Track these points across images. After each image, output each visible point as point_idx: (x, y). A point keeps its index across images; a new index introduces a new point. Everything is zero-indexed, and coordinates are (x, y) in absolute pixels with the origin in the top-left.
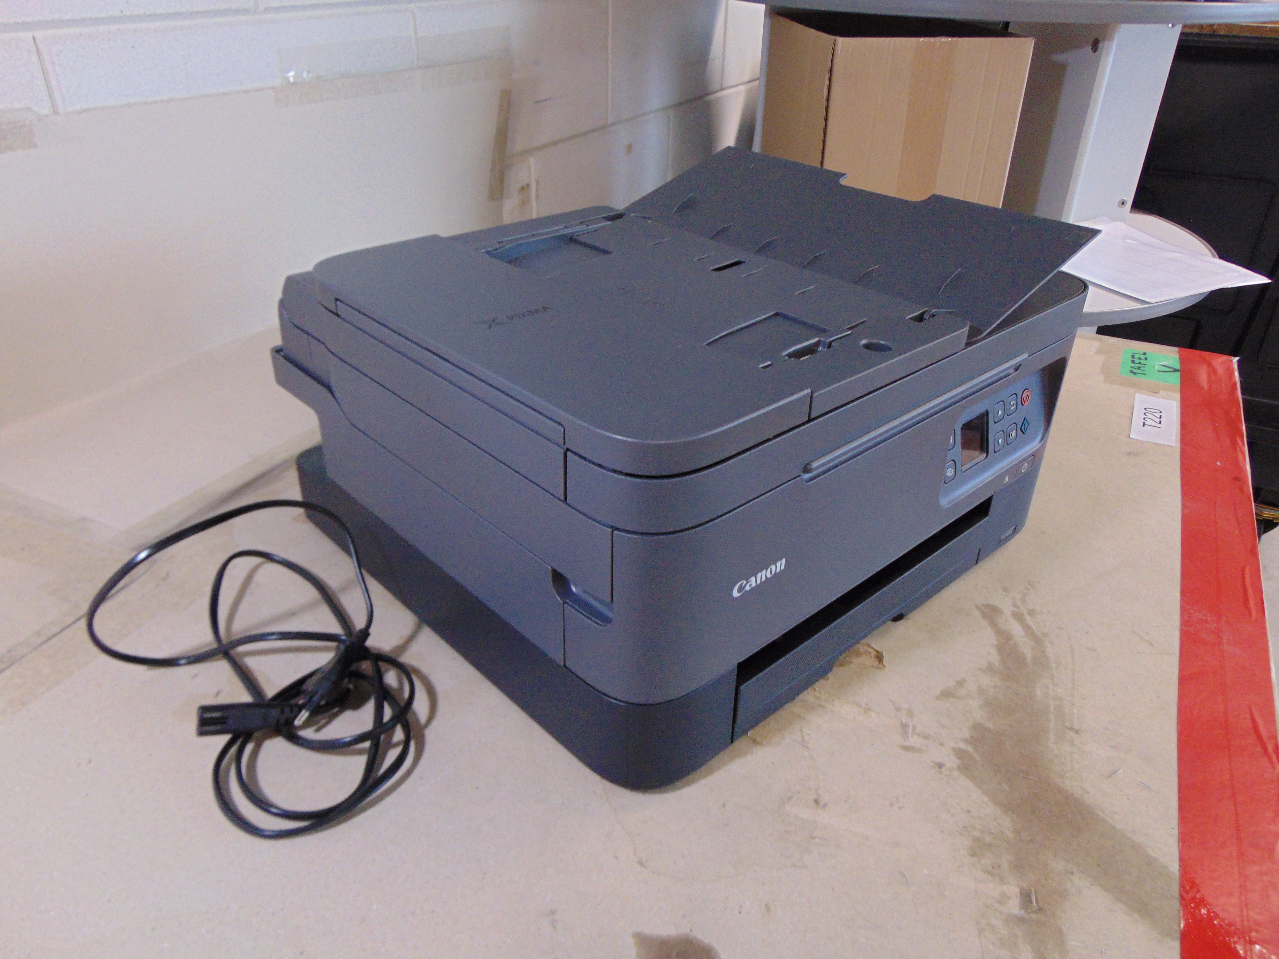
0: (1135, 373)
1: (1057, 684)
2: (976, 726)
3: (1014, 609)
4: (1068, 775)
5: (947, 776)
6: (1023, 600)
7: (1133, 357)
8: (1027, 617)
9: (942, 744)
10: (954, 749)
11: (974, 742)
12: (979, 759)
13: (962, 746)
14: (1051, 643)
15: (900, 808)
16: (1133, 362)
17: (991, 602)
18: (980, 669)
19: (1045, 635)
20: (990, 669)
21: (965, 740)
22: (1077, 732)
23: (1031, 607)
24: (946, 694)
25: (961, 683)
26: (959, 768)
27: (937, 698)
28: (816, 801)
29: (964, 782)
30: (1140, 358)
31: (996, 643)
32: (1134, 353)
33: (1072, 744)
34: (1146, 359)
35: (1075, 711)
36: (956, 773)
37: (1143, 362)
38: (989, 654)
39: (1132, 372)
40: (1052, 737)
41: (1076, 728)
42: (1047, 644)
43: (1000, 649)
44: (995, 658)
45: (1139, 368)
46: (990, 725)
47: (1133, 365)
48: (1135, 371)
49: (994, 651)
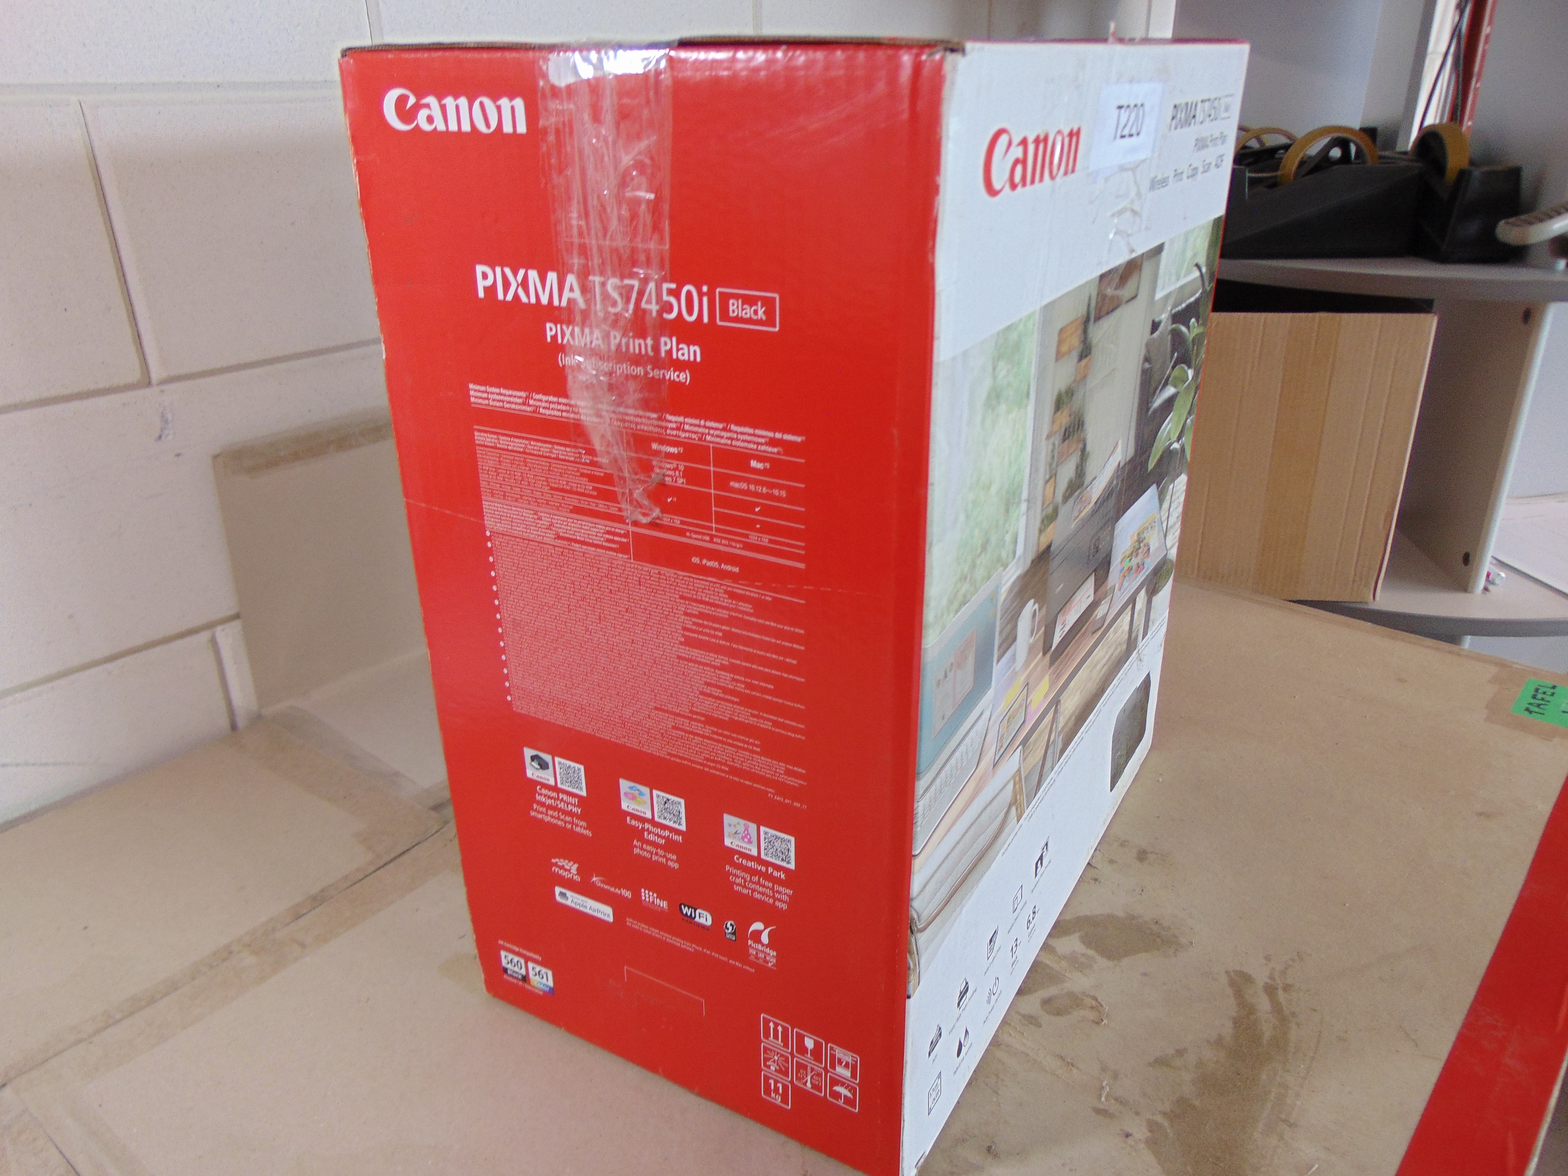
0: (1531, 712)
1: (1288, 1071)
2: (1182, 1102)
3: (1269, 981)
4: (1263, 1169)
5: (1131, 1146)
6: (1284, 973)
7: (1537, 690)
8: (1280, 993)
9: (1137, 1114)
10: (1148, 1121)
11: (1172, 1116)
12: (1171, 1135)
13: (1159, 1118)
14: (1298, 1025)
15: (1071, 1170)
16: (1534, 697)
17: (1246, 969)
18: (1208, 1041)
19: (1293, 1014)
20: (1219, 1042)
21: (1164, 1114)
22: (1290, 1126)
23: (1289, 981)
24: (1161, 1062)
25: (1180, 1053)
26: (1147, 1141)
27: (1150, 1065)
28: (989, 1149)
29: (1148, 1157)
30: (1544, 693)
31: (1234, 1014)
32: (1539, 686)
33: (1281, 1137)
34: (1553, 694)
35: (1298, 1103)
36: (1142, 1146)
37: (1548, 698)
38: (1223, 1025)
39: (1527, 710)
40: (1260, 1126)
41: (1292, 1121)
42: (1293, 1026)
43: (1237, 1022)
44: (1228, 1030)
45: (1539, 706)
46: (1197, 1103)
47: (1533, 701)
48: (1532, 708)
49: (1229, 1024)
